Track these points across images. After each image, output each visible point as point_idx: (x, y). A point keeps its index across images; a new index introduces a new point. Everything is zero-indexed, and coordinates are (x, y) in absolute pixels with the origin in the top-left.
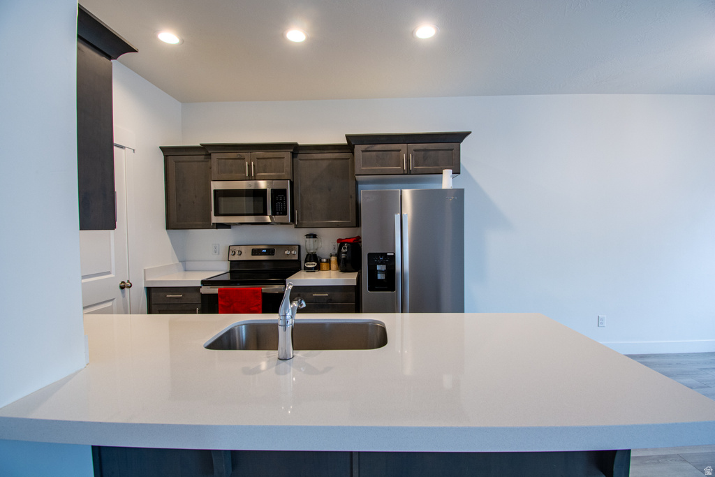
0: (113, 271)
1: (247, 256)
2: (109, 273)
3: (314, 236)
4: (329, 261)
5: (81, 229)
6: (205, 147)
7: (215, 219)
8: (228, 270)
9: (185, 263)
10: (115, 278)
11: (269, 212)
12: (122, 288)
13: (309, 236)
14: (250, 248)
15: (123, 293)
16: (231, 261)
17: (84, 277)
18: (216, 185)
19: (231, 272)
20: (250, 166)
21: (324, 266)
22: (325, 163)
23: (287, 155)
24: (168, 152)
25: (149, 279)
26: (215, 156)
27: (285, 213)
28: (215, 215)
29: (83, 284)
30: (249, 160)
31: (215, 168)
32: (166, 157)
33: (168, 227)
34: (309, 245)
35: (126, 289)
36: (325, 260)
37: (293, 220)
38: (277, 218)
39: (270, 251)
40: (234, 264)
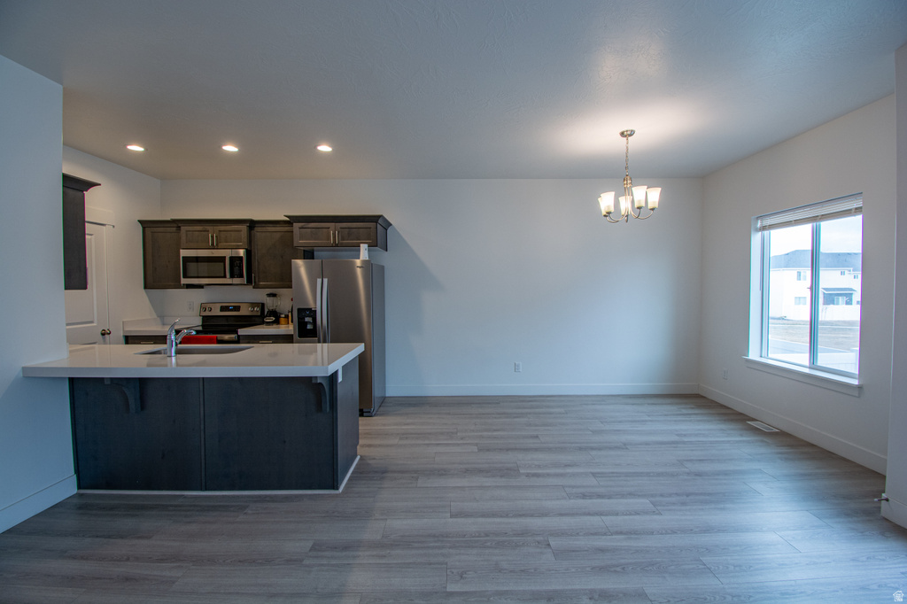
0: (96, 320)
1: (217, 312)
2: (92, 322)
3: (274, 295)
4: (287, 317)
5: (66, 289)
6: (174, 221)
7: (184, 281)
8: (201, 324)
9: (162, 317)
10: (97, 327)
11: (228, 275)
12: (103, 334)
13: (269, 295)
14: (219, 306)
15: (104, 339)
16: (203, 317)
17: (68, 325)
18: (184, 253)
19: (203, 326)
20: (212, 237)
21: (282, 320)
22: (278, 235)
23: (244, 228)
24: (145, 224)
25: (126, 329)
26: (184, 228)
27: (242, 276)
28: (184, 277)
29: (67, 330)
30: (212, 231)
31: (184, 238)
32: (144, 228)
33: (145, 288)
34: (270, 303)
35: (106, 336)
36: (283, 316)
38: (236, 281)
39: (237, 308)
40: (205, 319)
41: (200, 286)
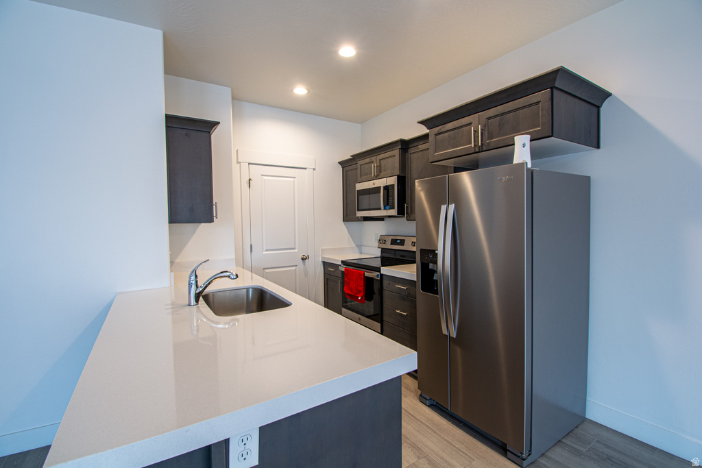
0: (297, 247)
1: (389, 245)
2: (294, 249)
7: (360, 214)
8: (380, 255)
9: (358, 246)
10: (298, 253)
11: (382, 206)
12: (303, 259)
14: (389, 239)
15: (304, 263)
18: (358, 187)
19: (382, 257)
23: (397, 151)
24: (343, 164)
25: (324, 256)
27: (394, 207)
28: (358, 210)
31: (359, 173)
32: (343, 169)
33: (344, 221)
35: (306, 260)
37: (401, 212)
38: (390, 212)
39: (402, 243)
40: (383, 250)
41: (381, 219)
